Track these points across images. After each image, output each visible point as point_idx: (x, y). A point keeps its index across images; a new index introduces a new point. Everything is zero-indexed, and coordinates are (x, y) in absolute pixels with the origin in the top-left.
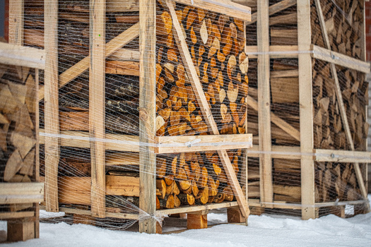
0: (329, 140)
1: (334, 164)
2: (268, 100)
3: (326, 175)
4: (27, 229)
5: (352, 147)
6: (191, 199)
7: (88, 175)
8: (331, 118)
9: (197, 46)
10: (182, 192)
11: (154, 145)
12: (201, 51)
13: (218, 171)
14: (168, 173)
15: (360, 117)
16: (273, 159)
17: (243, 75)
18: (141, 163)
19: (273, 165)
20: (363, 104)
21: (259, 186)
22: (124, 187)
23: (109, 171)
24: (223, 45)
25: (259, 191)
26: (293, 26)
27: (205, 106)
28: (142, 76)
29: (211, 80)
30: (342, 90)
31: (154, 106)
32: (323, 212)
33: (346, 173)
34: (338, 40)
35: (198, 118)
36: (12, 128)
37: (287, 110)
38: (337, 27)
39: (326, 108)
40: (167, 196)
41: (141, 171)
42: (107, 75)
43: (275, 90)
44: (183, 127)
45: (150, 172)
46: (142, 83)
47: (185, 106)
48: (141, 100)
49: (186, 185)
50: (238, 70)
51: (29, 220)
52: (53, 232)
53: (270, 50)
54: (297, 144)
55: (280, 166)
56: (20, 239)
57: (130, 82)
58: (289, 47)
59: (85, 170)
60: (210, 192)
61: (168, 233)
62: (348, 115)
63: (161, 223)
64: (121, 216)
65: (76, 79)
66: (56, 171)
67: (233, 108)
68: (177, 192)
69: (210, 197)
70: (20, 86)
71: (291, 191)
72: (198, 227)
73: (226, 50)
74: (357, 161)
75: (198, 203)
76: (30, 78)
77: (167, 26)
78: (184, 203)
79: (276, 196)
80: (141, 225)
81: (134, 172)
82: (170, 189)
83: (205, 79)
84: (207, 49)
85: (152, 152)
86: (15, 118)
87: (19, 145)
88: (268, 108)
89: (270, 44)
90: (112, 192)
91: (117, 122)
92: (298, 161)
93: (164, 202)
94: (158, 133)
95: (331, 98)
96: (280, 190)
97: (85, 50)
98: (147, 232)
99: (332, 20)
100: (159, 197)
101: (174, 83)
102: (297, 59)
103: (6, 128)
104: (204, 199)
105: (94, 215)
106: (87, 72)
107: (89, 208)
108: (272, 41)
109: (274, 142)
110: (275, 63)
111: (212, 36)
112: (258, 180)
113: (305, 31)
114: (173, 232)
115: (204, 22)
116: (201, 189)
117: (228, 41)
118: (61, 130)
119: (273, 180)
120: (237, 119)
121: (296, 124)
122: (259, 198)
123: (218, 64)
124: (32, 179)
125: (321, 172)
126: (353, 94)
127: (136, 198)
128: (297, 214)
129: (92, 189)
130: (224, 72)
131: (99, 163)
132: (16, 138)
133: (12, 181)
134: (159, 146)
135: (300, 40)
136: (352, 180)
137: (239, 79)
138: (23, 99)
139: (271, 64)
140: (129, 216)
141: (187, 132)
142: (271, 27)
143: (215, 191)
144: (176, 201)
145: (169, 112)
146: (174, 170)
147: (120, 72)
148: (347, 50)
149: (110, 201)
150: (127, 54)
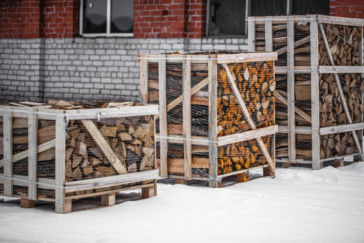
0: (333, 120)
1: (335, 134)
2: (293, 99)
3: (329, 142)
4: (151, 192)
5: (350, 121)
6: (239, 166)
7: (183, 158)
8: (334, 106)
9: (242, 83)
10: (234, 163)
11: (216, 142)
12: (245, 85)
13: (255, 149)
14: (225, 155)
15: (358, 101)
16: (296, 134)
17: (272, 92)
18: (209, 151)
19: (296, 138)
20: (359, 92)
21: (287, 150)
22: (201, 163)
23: (193, 155)
24: (259, 78)
25: (287, 153)
26: (308, 54)
27: (247, 115)
28: (210, 106)
29: (251, 99)
30: (342, 87)
31: (216, 121)
32: (325, 164)
33: (344, 139)
34: (341, 56)
35: (243, 122)
36: (143, 146)
37: (304, 105)
38: (339, 49)
39: (330, 100)
40: (224, 167)
41: (210, 156)
42: (192, 105)
43: (298, 93)
44: (233, 130)
45: (214, 156)
46: (210, 109)
47: (235, 117)
48: (209, 118)
49: (236, 159)
50: (269, 90)
51: (152, 187)
52: (164, 190)
53: (295, 69)
54: (309, 125)
55: (300, 138)
56: (148, 197)
57: (204, 109)
58: (306, 67)
59: (181, 155)
60: (251, 161)
61: (226, 186)
62: (348, 102)
63: (220, 182)
64: (200, 179)
65: (176, 107)
66: (166, 156)
67: (265, 113)
68: (231, 163)
69: (251, 164)
70: (147, 125)
71: (306, 153)
72: (243, 181)
73: (261, 81)
74: (353, 130)
75: (243, 167)
76: (152, 119)
77: (224, 78)
78: (235, 169)
79: (298, 156)
80: (210, 184)
81: (206, 156)
82: (226, 163)
83: (248, 99)
84: (249, 83)
85: (215, 145)
86: (145, 140)
87: (147, 152)
88: (293, 104)
89: (295, 65)
90: (195, 166)
91: (197, 130)
92: (310, 135)
93: (223, 171)
94: (219, 135)
95: (334, 94)
96: (300, 152)
97: (180, 92)
98: (213, 187)
99: (336, 46)
100: (219, 168)
101: (228, 107)
102: (310, 74)
103: (140, 146)
104: (247, 166)
105: (186, 179)
106: (181, 103)
107: (184, 175)
108: (296, 64)
109: (297, 124)
110: (298, 77)
111: (252, 75)
112: (287, 146)
113: (315, 57)
114: (228, 185)
115: (247, 69)
116: (245, 161)
117: (262, 75)
118: (168, 134)
119: (296, 147)
120: (268, 118)
121: (309, 113)
122: (288, 157)
123: (256, 89)
124: (153, 168)
125: (325, 141)
126: (351, 88)
127: (207, 169)
128: (309, 166)
129: (185, 166)
130: (260, 93)
131: (188, 152)
132: (145, 150)
133: (144, 170)
134: (219, 142)
135: (312, 63)
136: (350, 141)
137: (270, 94)
138: (148, 130)
139: (295, 77)
140: (204, 179)
141: (236, 131)
142: (296, 55)
143: (253, 160)
144: (230, 169)
145: (225, 122)
146: (228, 153)
147: (198, 103)
148: (347, 61)
149: (194, 171)
150: (202, 94)
